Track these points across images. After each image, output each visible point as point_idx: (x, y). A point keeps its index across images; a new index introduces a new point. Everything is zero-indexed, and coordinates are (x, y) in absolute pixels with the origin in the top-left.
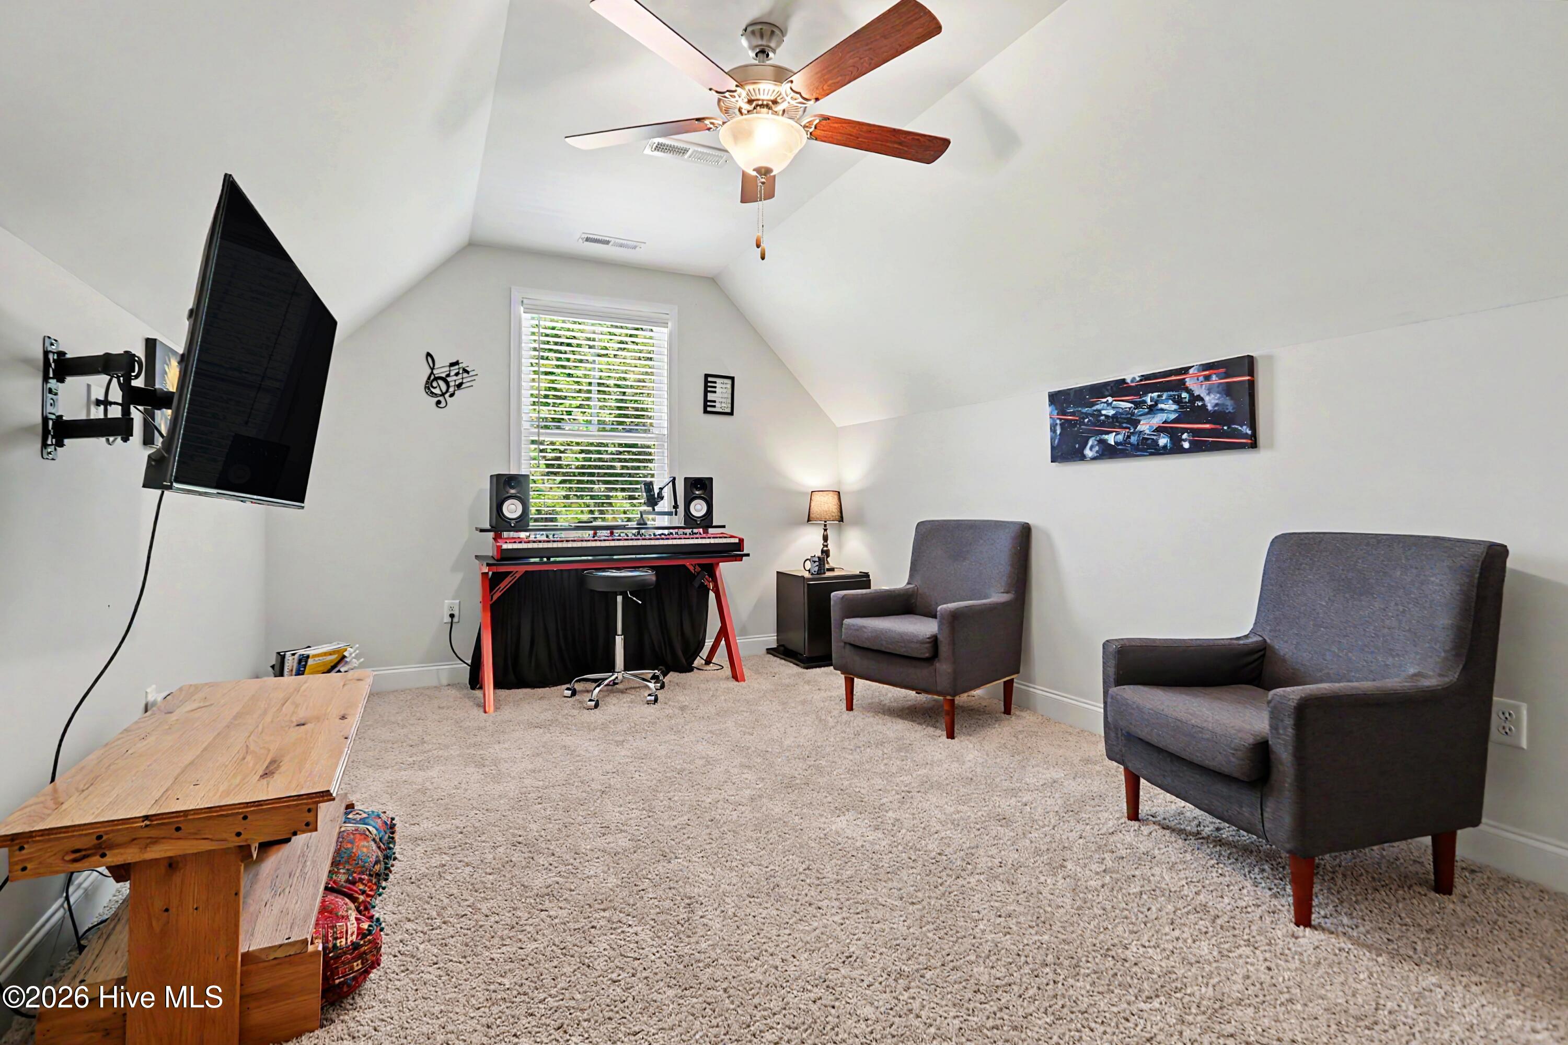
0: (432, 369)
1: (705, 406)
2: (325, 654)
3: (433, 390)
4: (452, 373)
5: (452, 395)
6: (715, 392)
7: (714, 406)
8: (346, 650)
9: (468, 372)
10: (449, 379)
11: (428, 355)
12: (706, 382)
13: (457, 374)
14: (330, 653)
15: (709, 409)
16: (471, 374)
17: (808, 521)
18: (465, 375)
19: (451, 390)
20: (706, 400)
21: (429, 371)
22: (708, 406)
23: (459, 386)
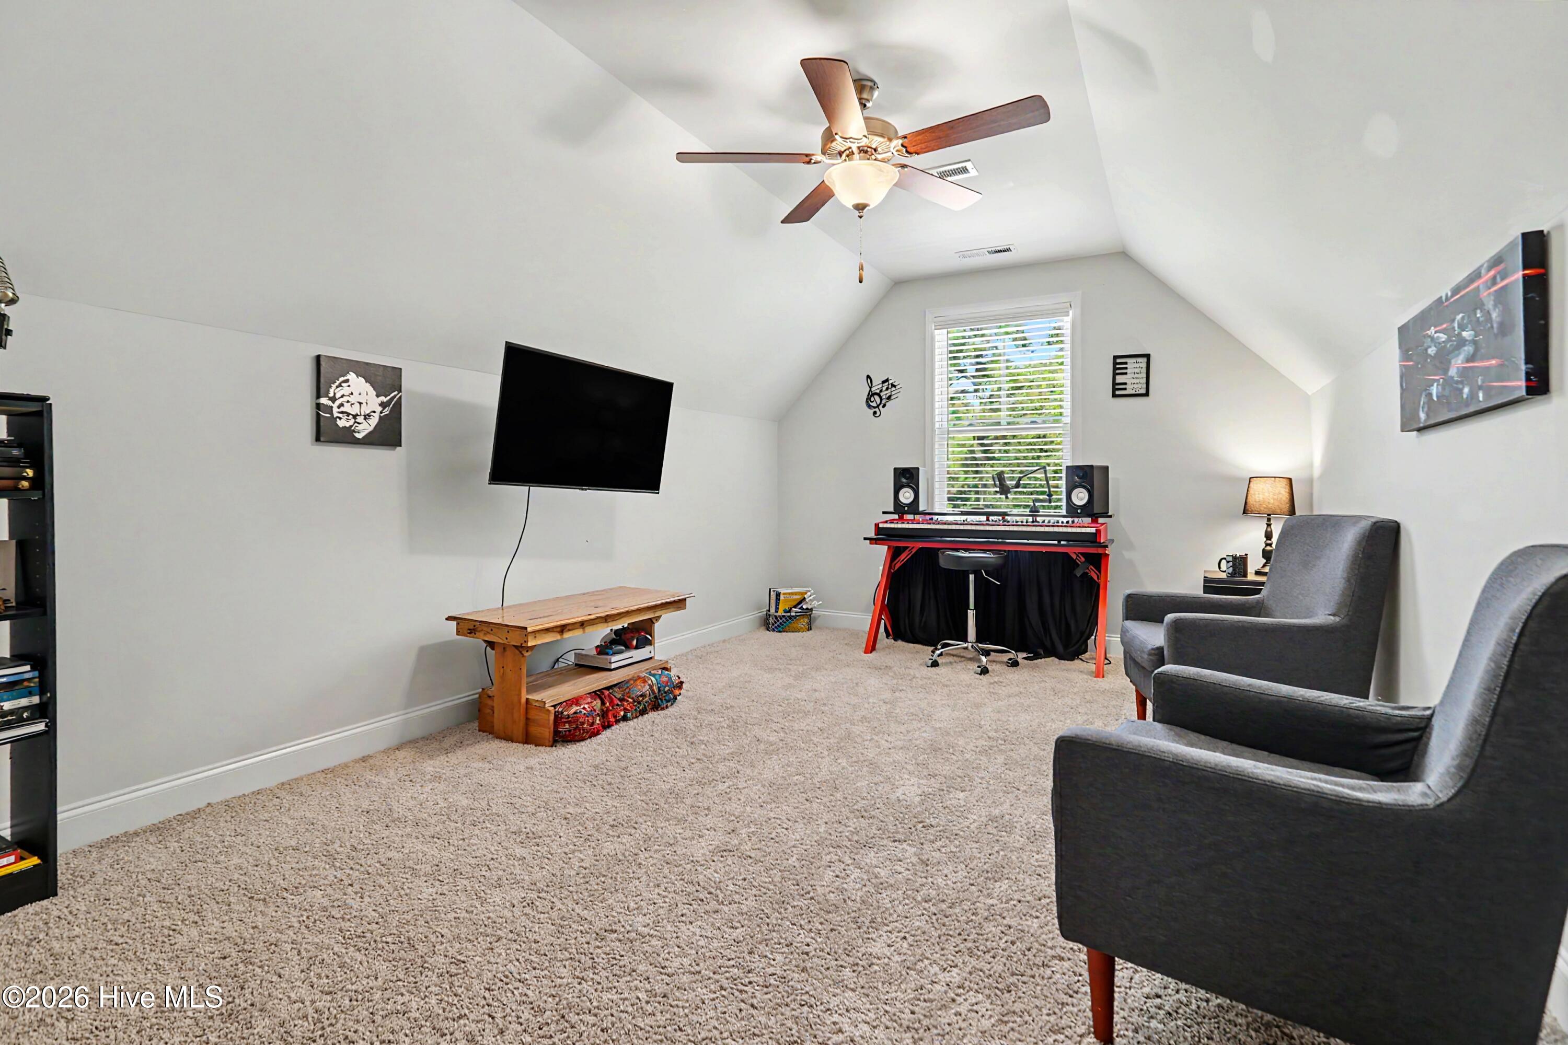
0: (871, 388)
1: (1114, 390)
2: (792, 594)
3: (871, 404)
4: (884, 389)
5: (884, 406)
6: (1126, 374)
7: (1125, 389)
8: (806, 593)
9: (895, 386)
10: (882, 394)
11: (868, 377)
12: (1115, 364)
13: (887, 389)
14: (796, 594)
15: (1117, 393)
16: (898, 387)
17: (1244, 513)
18: (893, 389)
19: (884, 402)
20: (1114, 384)
21: (869, 389)
22: (1117, 391)
23: (889, 398)
